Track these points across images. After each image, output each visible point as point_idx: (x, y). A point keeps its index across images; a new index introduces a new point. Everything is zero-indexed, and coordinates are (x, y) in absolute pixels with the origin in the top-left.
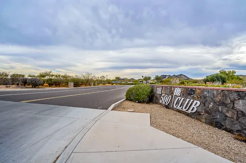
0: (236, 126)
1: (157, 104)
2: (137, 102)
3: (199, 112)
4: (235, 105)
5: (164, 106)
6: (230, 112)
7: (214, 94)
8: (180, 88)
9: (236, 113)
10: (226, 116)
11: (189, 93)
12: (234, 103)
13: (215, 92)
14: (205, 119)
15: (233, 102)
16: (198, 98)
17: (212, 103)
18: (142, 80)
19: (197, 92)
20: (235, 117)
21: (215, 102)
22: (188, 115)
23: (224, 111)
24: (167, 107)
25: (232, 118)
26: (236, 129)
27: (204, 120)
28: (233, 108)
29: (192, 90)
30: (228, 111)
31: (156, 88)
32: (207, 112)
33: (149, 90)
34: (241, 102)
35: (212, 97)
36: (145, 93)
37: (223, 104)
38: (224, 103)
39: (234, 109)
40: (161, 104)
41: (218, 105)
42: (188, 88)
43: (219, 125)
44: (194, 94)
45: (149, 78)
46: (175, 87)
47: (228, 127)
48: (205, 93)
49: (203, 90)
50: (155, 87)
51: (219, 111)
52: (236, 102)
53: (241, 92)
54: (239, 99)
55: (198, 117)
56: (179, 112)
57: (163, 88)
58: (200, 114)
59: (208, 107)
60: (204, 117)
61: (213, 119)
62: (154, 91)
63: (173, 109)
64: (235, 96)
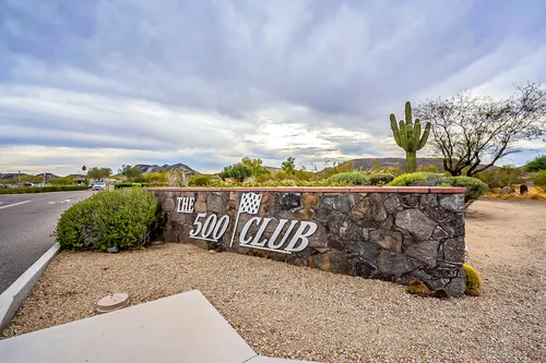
0: (401, 264)
1: (178, 242)
2: (114, 249)
3: (313, 248)
4: (398, 222)
5: (205, 245)
6: (387, 238)
7: (349, 203)
8: (257, 193)
9: (400, 238)
10: (380, 248)
11: (285, 204)
12: (394, 219)
13: (352, 198)
14: (331, 261)
15: (392, 216)
16: (310, 214)
17: (345, 224)
18: (82, 176)
19: (307, 201)
20: (398, 247)
21: (353, 222)
22: (282, 258)
23: (375, 237)
24: (217, 247)
25: (392, 249)
26: (402, 271)
27: (327, 265)
28: (394, 228)
29: (291, 196)
30: (382, 237)
31: (174, 197)
32: (333, 244)
33: (154, 206)
34: (408, 214)
35: (346, 209)
36: (142, 215)
37: (372, 222)
38: (373, 220)
39: (394, 231)
40: (193, 241)
41: (359, 226)
42: (282, 193)
43: (364, 271)
44: (299, 205)
45: (106, 172)
46: (241, 193)
47: (385, 270)
48: (329, 201)
49: (324, 196)
50: (171, 194)
51: (363, 239)
52: (399, 215)
53: (407, 193)
54: (405, 208)
55: (310, 259)
56: (255, 255)
57: (201, 197)
58: (317, 252)
59: (338, 234)
60: (326, 257)
61: (349, 258)
62: (166, 207)
63: (236, 249)
64: (396, 203)
